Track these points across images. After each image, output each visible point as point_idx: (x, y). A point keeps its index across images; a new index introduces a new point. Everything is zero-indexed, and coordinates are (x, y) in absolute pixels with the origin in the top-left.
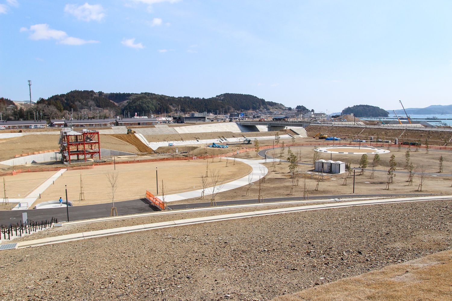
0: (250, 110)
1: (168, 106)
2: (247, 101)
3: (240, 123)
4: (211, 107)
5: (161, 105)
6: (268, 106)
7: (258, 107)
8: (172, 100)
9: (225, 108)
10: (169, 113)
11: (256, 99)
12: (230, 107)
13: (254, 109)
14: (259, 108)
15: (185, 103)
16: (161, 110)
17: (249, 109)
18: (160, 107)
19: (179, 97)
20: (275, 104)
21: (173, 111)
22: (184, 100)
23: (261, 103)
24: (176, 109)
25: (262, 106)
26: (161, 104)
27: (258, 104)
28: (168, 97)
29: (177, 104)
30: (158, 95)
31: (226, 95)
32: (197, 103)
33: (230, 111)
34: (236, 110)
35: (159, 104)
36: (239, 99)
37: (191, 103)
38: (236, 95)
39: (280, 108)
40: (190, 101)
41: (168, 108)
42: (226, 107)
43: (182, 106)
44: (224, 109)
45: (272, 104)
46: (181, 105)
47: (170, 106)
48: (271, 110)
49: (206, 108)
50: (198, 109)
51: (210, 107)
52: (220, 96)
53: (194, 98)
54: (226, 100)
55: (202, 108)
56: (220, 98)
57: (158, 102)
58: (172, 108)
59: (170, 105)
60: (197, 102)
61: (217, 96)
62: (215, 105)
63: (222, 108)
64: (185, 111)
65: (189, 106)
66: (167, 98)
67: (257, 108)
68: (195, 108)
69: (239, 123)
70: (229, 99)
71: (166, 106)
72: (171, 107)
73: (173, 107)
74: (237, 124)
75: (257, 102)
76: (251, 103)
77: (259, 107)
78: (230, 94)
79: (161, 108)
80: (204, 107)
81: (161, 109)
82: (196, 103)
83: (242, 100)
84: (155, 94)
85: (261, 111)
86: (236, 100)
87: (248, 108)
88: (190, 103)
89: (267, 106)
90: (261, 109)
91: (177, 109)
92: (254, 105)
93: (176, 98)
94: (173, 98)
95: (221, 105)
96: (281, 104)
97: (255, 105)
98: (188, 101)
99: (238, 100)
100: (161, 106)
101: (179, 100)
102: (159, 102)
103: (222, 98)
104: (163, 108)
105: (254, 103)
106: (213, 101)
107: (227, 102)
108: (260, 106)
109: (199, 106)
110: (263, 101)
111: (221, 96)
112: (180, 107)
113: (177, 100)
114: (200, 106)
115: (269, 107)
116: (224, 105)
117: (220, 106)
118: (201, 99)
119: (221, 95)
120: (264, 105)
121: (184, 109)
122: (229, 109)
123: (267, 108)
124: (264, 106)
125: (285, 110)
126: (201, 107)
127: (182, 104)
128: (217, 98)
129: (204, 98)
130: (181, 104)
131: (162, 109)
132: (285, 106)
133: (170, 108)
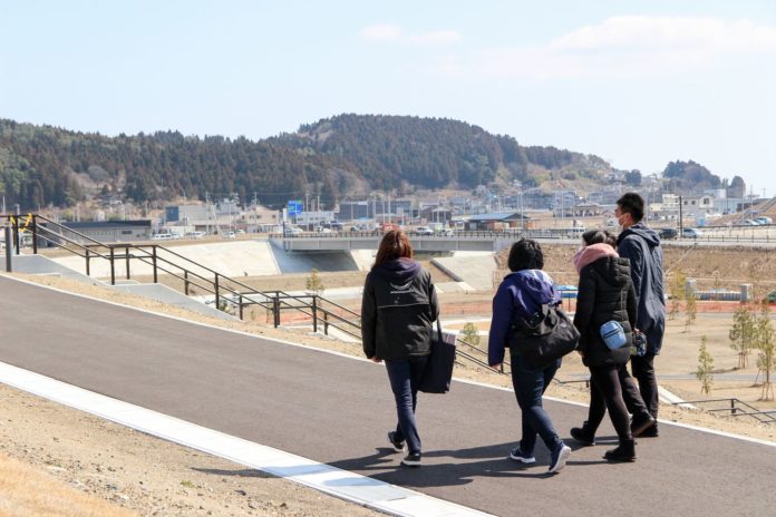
0: (451, 185)
1: (66, 178)
2: (436, 146)
3: (285, 243)
4: (262, 176)
5: (30, 172)
6: (530, 166)
7: (486, 174)
8: (91, 151)
9: (326, 181)
10: (68, 206)
11: (477, 136)
12: (347, 174)
13: (468, 181)
14: (487, 179)
15: (147, 162)
16: (31, 192)
17: (442, 185)
18: (30, 181)
19: (122, 136)
20: (567, 157)
21: (88, 196)
22: (144, 150)
23: (499, 154)
24: (105, 191)
25: (502, 170)
26: (32, 165)
27: (485, 159)
28: (72, 133)
29: (112, 164)
30: (29, 127)
31: (346, 125)
32: (202, 161)
33: (351, 194)
34: (375, 187)
35: (23, 168)
36: (401, 141)
37: (174, 159)
38: (386, 122)
39: (589, 175)
40: (172, 152)
41: (66, 182)
42: (332, 175)
43: (131, 173)
44: (320, 185)
45: (550, 158)
46: (128, 171)
47: (73, 174)
48: (545, 187)
49: (241, 182)
50: (207, 187)
51: (258, 178)
52: (316, 126)
53: (202, 138)
54: (343, 145)
55: (223, 180)
56: (313, 138)
57: (20, 159)
58: (87, 185)
59: (77, 171)
60: (201, 156)
61: (304, 128)
62: (282, 169)
63: (311, 180)
64: (143, 199)
65: (164, 176)
66: (67, 141)
67: (481, 176)
68: (194, 181)
69: (280, 242)
70: (356, 141)
71: (55, 175)
72: (81, 180)
73: (94, 179)
74: (274, 246)
75: (480, 151)
76: (453, 155)
77: (491, 173)
78: (361, 117)
79: (34, 184)
80: (234, 175)
81: (31, 187)
82: (198, 158)
83: (413, 143)
84: (13, 124)
85: (496, 189)
86: (387, 145)
87: (441, 179)
88: (168, 161)
89: (525, 169)
90: (498, 181)
91: (110, 188)
92: (467, 163)
93: (109, 141)
94: (96, 139)
95: (308, 168)
96: (594, 159)
97: (470, 165)
98: (163, 154)
99: (393, 146)
100: (32, 175)
101: (120, 147)
102: (23, 156)
103: (323, 137)
104: (44, 184)
105: (466, 157)
106: (274, 152)
107: (346, 152)
108: (495, 169)
109: (211, 172)
110: (507, 147)
111: (321, 127)
112: (122, 178)
113: (115, 147)
114: (216, 174)
115: (536, 171)
116: (322, 165)
117: (304, 171)
118: (232, 141)
119: (322, 121)
120: (513, 165)
121: (141, 188)
122: (343, 184)
123: (525, 174)
124: (511, 169)
125: (612, 181)
126: (220, 178)
127: (135, 165)
128: (303, 135)
129: (243, 138)
130: (130, 166)
131: (36, 190)
132: (612, 165)
133: (75, 183)
